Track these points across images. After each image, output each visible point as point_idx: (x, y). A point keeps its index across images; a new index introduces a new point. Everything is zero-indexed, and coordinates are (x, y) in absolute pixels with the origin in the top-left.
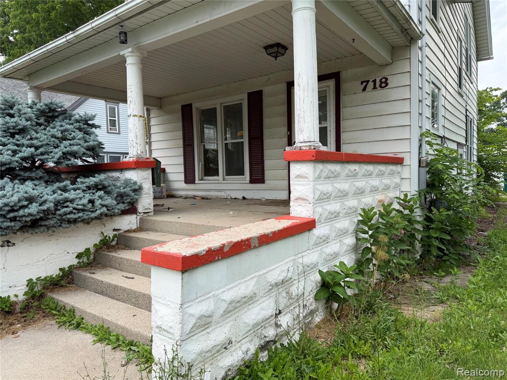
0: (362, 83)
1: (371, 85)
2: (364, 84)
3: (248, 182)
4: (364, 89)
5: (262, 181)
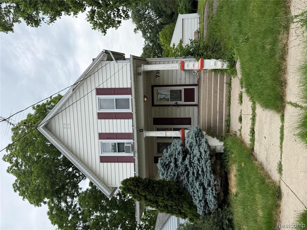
0: (156, 77)
1: (158, 74)
2: (157, 76)
3: (190, 126)
4: (159, 76)
5: (190, 119)
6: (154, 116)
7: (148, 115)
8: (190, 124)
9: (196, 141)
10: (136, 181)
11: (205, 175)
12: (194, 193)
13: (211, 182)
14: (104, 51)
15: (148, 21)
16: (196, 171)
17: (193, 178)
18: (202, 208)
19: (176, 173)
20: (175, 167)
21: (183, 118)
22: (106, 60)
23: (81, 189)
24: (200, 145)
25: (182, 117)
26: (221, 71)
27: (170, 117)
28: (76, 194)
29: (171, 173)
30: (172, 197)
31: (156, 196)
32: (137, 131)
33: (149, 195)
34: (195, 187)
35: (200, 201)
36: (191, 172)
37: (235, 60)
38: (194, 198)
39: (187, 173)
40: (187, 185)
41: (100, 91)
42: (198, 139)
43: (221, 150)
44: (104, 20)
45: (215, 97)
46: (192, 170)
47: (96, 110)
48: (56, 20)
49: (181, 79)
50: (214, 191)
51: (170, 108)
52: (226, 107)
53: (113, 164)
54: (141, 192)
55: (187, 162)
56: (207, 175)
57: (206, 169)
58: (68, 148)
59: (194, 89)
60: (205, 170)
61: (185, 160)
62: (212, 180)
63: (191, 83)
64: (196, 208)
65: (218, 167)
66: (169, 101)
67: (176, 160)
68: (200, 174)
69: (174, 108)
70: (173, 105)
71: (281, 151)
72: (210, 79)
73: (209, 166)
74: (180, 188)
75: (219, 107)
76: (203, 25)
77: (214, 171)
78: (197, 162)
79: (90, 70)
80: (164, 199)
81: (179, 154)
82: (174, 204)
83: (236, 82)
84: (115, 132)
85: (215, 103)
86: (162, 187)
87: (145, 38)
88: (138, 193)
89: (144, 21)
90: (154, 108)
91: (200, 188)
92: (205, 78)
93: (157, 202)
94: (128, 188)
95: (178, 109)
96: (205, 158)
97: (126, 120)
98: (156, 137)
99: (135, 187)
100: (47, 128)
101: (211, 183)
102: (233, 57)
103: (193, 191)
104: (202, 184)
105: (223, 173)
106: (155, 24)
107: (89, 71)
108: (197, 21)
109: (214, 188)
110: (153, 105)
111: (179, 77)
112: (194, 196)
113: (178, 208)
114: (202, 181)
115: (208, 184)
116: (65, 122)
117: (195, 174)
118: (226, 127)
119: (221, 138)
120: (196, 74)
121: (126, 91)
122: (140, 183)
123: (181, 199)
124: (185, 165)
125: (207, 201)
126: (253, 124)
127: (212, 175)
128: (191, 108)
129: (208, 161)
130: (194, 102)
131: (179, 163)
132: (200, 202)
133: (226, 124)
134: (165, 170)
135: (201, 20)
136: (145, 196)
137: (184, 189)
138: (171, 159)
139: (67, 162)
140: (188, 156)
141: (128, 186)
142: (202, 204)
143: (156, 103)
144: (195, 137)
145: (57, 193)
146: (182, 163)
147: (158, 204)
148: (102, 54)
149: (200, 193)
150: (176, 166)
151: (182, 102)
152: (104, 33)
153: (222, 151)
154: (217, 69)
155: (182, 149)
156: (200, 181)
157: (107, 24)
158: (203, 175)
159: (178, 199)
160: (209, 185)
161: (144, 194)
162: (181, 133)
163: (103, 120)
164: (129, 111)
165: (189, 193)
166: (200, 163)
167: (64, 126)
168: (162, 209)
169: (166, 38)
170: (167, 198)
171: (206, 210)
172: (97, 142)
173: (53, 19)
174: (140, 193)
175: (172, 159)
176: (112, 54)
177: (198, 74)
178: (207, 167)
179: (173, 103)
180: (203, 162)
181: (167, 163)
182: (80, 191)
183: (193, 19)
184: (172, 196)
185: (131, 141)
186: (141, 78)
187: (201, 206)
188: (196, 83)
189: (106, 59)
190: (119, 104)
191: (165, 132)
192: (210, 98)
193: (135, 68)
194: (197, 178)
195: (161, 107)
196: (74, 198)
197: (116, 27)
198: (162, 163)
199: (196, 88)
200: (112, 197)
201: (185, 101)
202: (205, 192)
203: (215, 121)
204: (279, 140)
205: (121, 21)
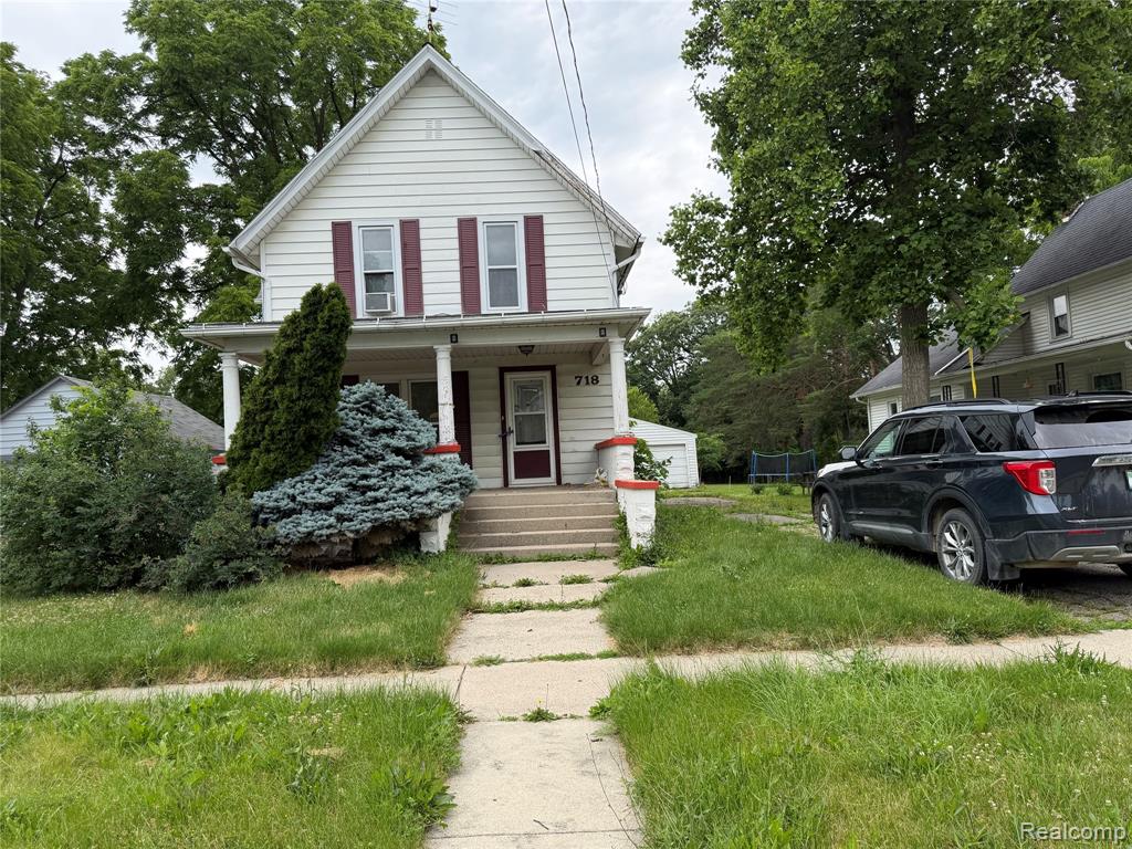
0: (576, 377)
1: (584, 380)
2: (578, 379)
4: (579, 383)
6: (474, 372)
7: (474, 356)
9: (452, 482)
10: (342, 325)
11: (365, 508)
12: (313, 481)
13: (352, 523)
14: (640, 240)
15: (662, 356)
16: (375, 484)
17: (353, 477)
18: (271, 504)
19: (358, 433)
20: (374, 429)
21: (470, 449)
22: (617, 244)
23: (193, 158)
24: (441, 491)
25: (474, 449)
26: (624, 534)
27: (474, 415)
28: (173, 142)
29: (353, 419)
30: (297, 422)
31: (301, 379)
32: (454, 328)
33: (305, 360)
34: (329, 484)
35: (293, 498)
36: (366, 471)
37: (660, 563)
38: (297, 482)
39: (363, 460)
40: (328, 463)
41: (534, 225)
42: (457, 485)
43: (426, 544)
44: (696, 239)
45: (553, 526)
46: (376, 472)
47: (483, 214)
48: (702, 109)
49: (573, 441)
50: (329, 532)
51: (498, 414)
52: (535, 550)
53: (330, 258)
54: (313, 337)
55: (393, 460)
56: (366, 511)
57: (385, 508)
58: (370, 130)
59: (549, 476)
60: (380, 505)
61: (397, 455)
62: (354, 525)
63: (563, 467)
64: (267, 489)
65: (387, 540)
66: (516, 411)
67: (391, 431)
68: (363, 493)
69: (498, 425)
70: (504, 423)
71: (534, 660)
72: (597, 510)
73: (393, 517)
74: (320, 444)
75: (531, 536)
77: (379, 528)
78: (399, 484)
80: (293, 402)
81: (409, 438)
82: (277, 428)
83: (608, 568)
84: (425, 267)
85: (540, 526)
86: (323, 395)
88: (307, 331)
89: (663, 347)
90: (495, 372)
91: (328, 494)
92: (597, 497)
93: (280, 381)
94: (319, 303)
95: (495, 437)
96: (414, 505)
97: (458, 298)
98: (436, 378)
99: (328, 322)
100: (427, 72)
101: (346, 523)
102: (663, 558)
103: (316, 478)
104: (339, 499)
105: (371, 554)
106: (654, 375)
108: (681, 481)
109: (336, 531)
110: (503, 371)
111: (579, 435)
112: (302, 482)
113: (264, 438)
114: (349, 500)
115: (342, 515)
116: (445, 124)
117: (364, 482)
118: (484, 555)
119: (454, 543)
120: (597, 478)
121: (538, 298)
122: (337, 335)
123: (293, 447)
124: (381, 455)
125: (295, 516)
126: (541, 607)
127: (369, 525)
128: (500, 470)
129: (405, 513)
130: (516, 477)
131: (385, 439)
132: (289, 497)
133: (493, 555)
134: (357, 402)
136: (299, 349)
137: (318, 455)
138: (392, 417)
139: (275, 117)
140: (408, 462)
141: (327, 302)
142: (285, 502)
143: (508, 377)
144: (459, 479)
145: (177, 84)
146: (387, 446)
147: (275, 383)
148: (634, 233)
149: (315, 495)
150: (375, 433)
151: (513, 447)
152: (664, 238)
153: (424, 549)
154: (626, 524)
155: (422, 446)
156: (347, 496)
157: (686, 248)
158: (365, 503)
159: (292, 439)
160: (341, 518)
161: (306, 345)
162: (451, 444)
163: (455, 233)
164: (485, 307)
165: (307, 468)
166: (396, 492)
167: (434, 121)
168: (259, 397)
170: (297, 408)
171: (266, 513)
172: (393, 216)
173: (703, 102)
174: (309, 336)
175: (392, 421)
177: (597, 481)
178: (389, 510)
179: (511, 424)
180: (402, 499)
181: (378, 408)
182: (184, 156)
183: (685, 473)
184: (301, 422)
185: (400, 312)
186: (593, 337)
187: (276, 501)
188: (565, 480)
189: (621, 243)
190: (504, 278)
191: (451, 402)
192: (549, 512)
193: (617, 321)
194: (353, 487)
195: (497, 392)
196: (160, 138)
197: (680, 271)
198: (374, 396)
199: (552, 479)
200: (232, 254)
201: (515, 453)
202: (319, 510)
203: (492, 528)
204: (556, 653)
205: (694, 283)
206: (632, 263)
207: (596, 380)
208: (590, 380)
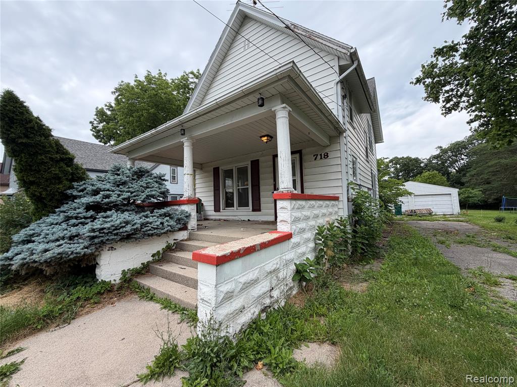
0: (314, 156)
1: (319, 157)
2: (315, 156)
5: (260, 210)
6: (261, 159)
8: (253, 210)
15: (452, 159)
22: (340, 64)
25: (262, 199)
27: (261, 182)
51: (272, 181)
58: (224, 57)
69: (272, 187)
70: (275, 186)
76: (440, 220)
79: (318, 39)
87: (430, 158)
90: (272, 157)
100: (244, 18)
106: (448, 167)
107: (316, 39)
108: (448, 211)
116: (251, 39)
128: (273, 211)
135: (449, 216)
167: (246, 41)
169: (429, 178)
176: (356, 69)
183: (451, 207)
195: (272, 169)
206: (359, 65)
207: (326, 156)
208: (323, 156)
